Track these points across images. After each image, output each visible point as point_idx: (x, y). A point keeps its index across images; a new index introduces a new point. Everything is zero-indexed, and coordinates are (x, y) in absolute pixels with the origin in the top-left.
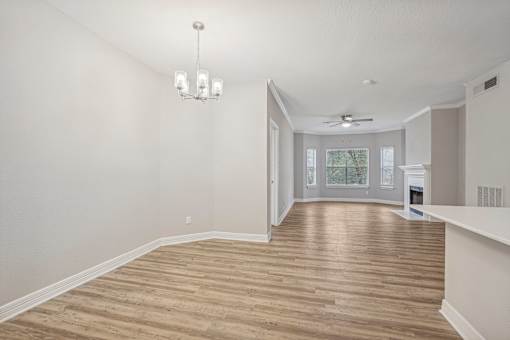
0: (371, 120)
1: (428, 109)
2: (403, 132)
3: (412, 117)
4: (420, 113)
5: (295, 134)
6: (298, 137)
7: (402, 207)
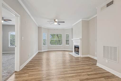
0: (64, 22)
1: (81, 20)
2: (72, 29)
3: (75, 24)
4: (78, 22)
5: (38, 27)
6: (39, 28)
7: (72, 51)
